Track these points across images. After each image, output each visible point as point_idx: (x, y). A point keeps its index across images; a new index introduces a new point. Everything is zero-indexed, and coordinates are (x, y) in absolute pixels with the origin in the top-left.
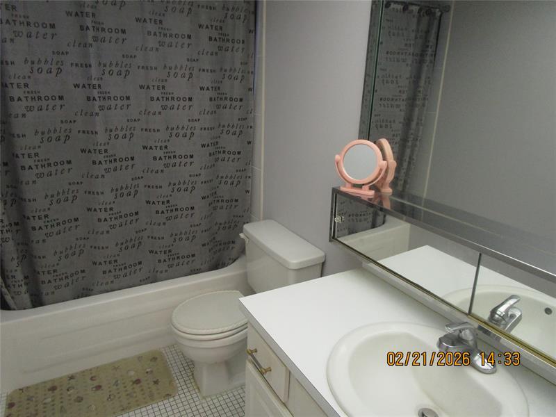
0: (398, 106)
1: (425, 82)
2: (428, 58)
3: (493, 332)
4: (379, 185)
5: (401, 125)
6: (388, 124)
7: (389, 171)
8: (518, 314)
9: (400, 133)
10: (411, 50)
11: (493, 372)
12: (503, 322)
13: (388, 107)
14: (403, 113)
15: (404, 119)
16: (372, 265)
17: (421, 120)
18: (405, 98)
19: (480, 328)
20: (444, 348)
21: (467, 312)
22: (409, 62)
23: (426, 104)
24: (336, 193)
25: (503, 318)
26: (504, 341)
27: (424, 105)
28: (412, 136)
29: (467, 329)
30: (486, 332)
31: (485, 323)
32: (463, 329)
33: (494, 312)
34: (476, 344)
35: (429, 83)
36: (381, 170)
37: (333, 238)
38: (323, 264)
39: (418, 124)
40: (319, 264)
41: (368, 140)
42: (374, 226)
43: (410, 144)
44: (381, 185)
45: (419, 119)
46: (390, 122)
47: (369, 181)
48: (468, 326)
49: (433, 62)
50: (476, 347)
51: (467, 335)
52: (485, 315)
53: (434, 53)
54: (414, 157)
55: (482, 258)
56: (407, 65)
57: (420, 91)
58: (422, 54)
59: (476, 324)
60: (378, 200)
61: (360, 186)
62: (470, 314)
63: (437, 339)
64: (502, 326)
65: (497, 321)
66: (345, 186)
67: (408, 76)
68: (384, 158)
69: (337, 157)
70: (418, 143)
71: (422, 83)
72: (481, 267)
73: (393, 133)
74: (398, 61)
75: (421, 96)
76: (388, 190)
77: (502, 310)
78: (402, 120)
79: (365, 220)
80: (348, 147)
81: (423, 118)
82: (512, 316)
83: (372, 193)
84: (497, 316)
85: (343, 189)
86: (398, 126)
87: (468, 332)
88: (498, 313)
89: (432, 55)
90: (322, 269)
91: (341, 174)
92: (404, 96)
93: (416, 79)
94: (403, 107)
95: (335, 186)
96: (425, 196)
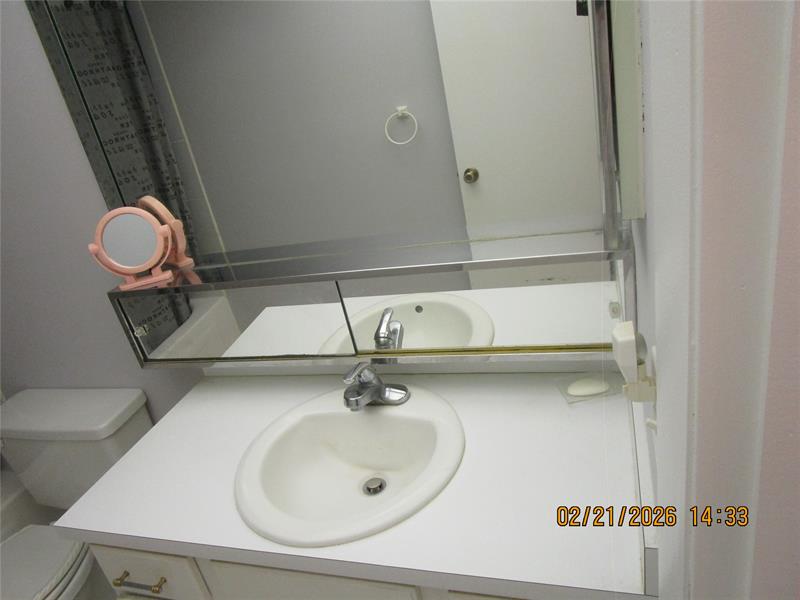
0: (129, 147)
1: (150, 103)
2: (137, 69)
3: (387, 357)
4: (172, 261)
5: (147, 171)
6: (128, 176)
7: (177, 235)
8: (398, 326)
9: (151, 182)
10: (108, 63)
11: (408, 397)
12: (391, 342)
13: (116, 152)
14: (141, 155)
15: (148, 163)
16: (218, 365)
17: (170, 156)
18: (133, 133)
19: (375, 361)
20: (355, 403)
21: (354, 352)
22: (114, 80)
23: (166, 132)
24: (116, 297)
25: (388, 338)
26: (401, 359)
27: (164, 135)
28: (170, 181)
29: (364, 369)
30: (381, 361)
31: (376, 353)
32: (361, 372)
33: (377, 337)
34: (379, 380)
35: (156, 103)
36: (166, 239)
37: (145, 361)
38: (147, 405)
39: (168, 163)
40: (141, 408)
41: (125, 206)
42: (180, 322)
43: (172, 192)
44: (174, 259)
45: (168, 156)
46: (130, 172)
47: (157, 260)
48: (364, 366)
49: (147, 72)
50: (382, 383)
51: (368, 376)
52: (371, 346)
53: (142, 60)
54: (187, 208)
55: (340, 286)
56: (113, 85)
57: (149, 118)
58: (127, 64)
59: (368, 359)
60: (179, 280)
61: (149, 273)
62: (357, 353)
63: (342, 400)
64: (392, 347)
65: (386, 345)
66: (126, 283)
67: (121, 99)
68: (163, 223)
69: (92, 247)
70: (181, 187)
71: (147, 106)
72: (344, 300)
73: (142, 186)
74: (97, 83)
75: (153, 123)
76: (187, 262)
77: (383, 330)
78: (145, 164)
79: (165, 318)
80: (100, 226)
81: (172, 152)
82: (395, 331)
83: (169, 274)
84: (382, 340)
85: (124, 288)
86: (144, 175)
87: (366, 371)
88: (382, 335)
89: (140, 63)
90: (149, 413)
91: (109, 268)
92: (132, 130)
93: (135, 101)
94: (137, 145)
95: (110, 288)
96: (224, 250)
